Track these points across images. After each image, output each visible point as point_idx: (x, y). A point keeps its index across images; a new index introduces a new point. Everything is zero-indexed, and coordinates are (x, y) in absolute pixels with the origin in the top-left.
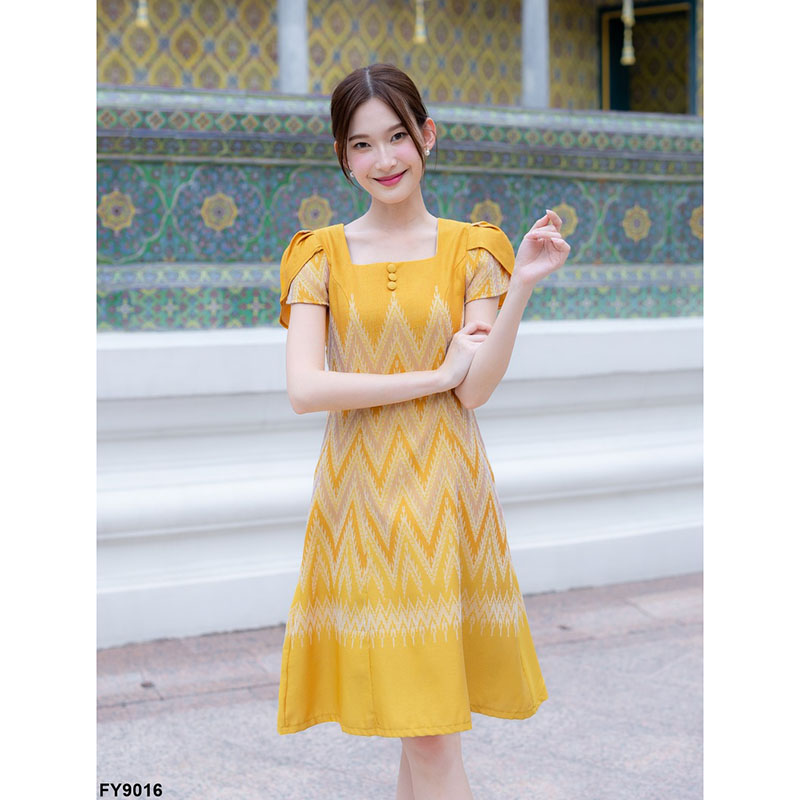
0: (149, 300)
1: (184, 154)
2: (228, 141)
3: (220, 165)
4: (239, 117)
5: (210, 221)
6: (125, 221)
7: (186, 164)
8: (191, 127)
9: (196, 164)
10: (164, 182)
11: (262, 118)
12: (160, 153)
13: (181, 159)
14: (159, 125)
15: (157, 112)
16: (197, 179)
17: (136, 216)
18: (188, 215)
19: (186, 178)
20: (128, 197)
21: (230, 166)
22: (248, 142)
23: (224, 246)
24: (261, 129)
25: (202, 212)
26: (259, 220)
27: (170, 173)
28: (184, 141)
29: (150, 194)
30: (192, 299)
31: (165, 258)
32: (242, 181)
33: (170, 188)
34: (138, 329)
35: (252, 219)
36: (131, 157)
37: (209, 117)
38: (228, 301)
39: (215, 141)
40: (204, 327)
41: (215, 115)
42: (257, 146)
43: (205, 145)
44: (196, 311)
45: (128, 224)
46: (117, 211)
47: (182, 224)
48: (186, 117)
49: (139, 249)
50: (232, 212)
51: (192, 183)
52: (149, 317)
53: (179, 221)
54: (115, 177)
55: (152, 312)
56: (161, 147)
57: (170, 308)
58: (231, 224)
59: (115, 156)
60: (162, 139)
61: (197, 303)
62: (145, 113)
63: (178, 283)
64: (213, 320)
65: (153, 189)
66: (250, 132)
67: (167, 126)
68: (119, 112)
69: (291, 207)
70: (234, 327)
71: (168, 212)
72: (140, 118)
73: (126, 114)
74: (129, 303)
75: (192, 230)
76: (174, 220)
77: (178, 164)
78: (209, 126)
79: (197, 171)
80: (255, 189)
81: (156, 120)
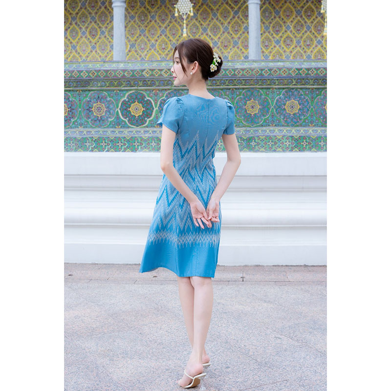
0: (262, 140)
1: (278, 85)
2: (295, 79)
3: (293, 89)
4: (299, 70)
5: (288, 110)
6: (256, 111)
7: (279, 88)
9: (283, 89)
10: (271, 95)
11: (308, 69)
12: (268, 85)
14: (268, 74)
15: (266, 69)
16: (283, 94)
17: (260, 108)
18: (280, 108)
19: (279, 94)
20: (257, 102)
21: (297, 89)
22: (303, 79)
23: (294, 120)
24: (308, 74)
25: (285, 107)
26: (308, 110)
27: (273, 92)
28: (278, 80)
29: (266, 100)
30: (279, 140)
31: (271, 125)
32: (302, 95)
33: (273, 98)
34: (258, 151)
35: (305, 110)
36: (257, 86)
37: (287, 70)
38: (293, 141)
39: (290, 79)
40: (284, 151)
41: (289, 69)
42: (307, 81)
43: (286, 81)
44: (281, 145)
45: (257, 112)
46: (253, 107)
47: (278, 111)
48: (278, 70)
49: (261, 121)
50: (297, 107)
52: (262, 147)
53: (276, 110)
54: (252, 94)
55: (264, 145)
56: (269, 82)
57: (270, 143)
58: (297, 111)
59: (252, 86)
61: (281, 142)
62: (262, 70)
63: (275, 134)
64: (287, 148)
65: (266, 98)
66: (304, 75)
68: (252, 70)
69: (322, 105)
70: (296, 151)
71: (272, 107)
73: (255, 70)
74: (255, 142)
75: (281, 114)
76: (275, 110)
77: (276, 89)
78: (287, 73)
79: (283, 91)
80: (307, 97)
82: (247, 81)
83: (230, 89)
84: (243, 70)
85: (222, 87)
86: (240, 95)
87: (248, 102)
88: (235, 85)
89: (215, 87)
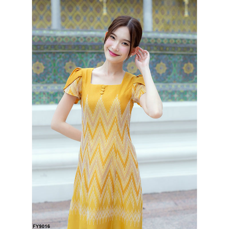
7: (92, 53)
8: (92, 41)
9: (95, 53)
10: (85, 58)
13: (90, 51)
15: (82, 37)
16: (95, 57)
19: (92, 57)
20: (74, 63)
27: (87, 56)
28: (91, 46)
33: (87, 60)
36: (75, 51)
37: (98, 38)
43: (97, 47)
48: (91, 38)
51: (94, 59)
54: (70, 57)
56: (83, 48)
59: (70, 51)
60: (84, 46)
62: (78, 38)
65: (82, 61)
67: (85, 41)
68: (70, 37)
72: (76, 39)
78: (98, 41)
79: (95, 55)
81: (82, 39)
82: (65, 47)
83: (51, 53)
84: (63, 37)
85: (45, 51)
86: (60, 57)
87: (67, 64)
88: (56, 49)
89: (39, 51)
